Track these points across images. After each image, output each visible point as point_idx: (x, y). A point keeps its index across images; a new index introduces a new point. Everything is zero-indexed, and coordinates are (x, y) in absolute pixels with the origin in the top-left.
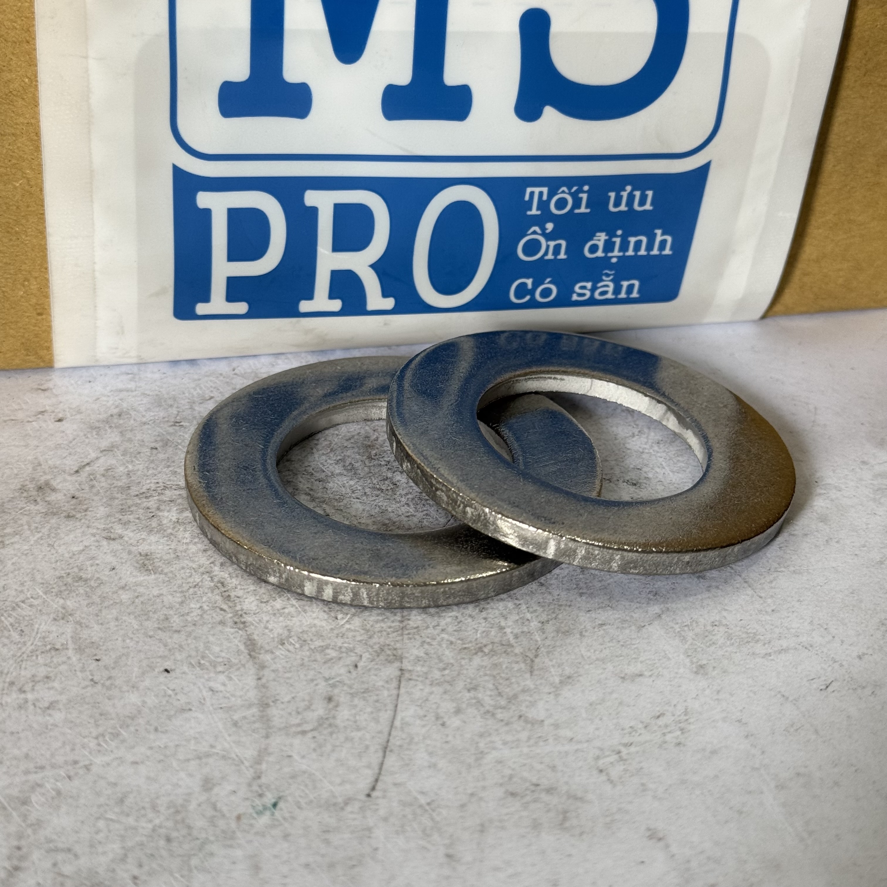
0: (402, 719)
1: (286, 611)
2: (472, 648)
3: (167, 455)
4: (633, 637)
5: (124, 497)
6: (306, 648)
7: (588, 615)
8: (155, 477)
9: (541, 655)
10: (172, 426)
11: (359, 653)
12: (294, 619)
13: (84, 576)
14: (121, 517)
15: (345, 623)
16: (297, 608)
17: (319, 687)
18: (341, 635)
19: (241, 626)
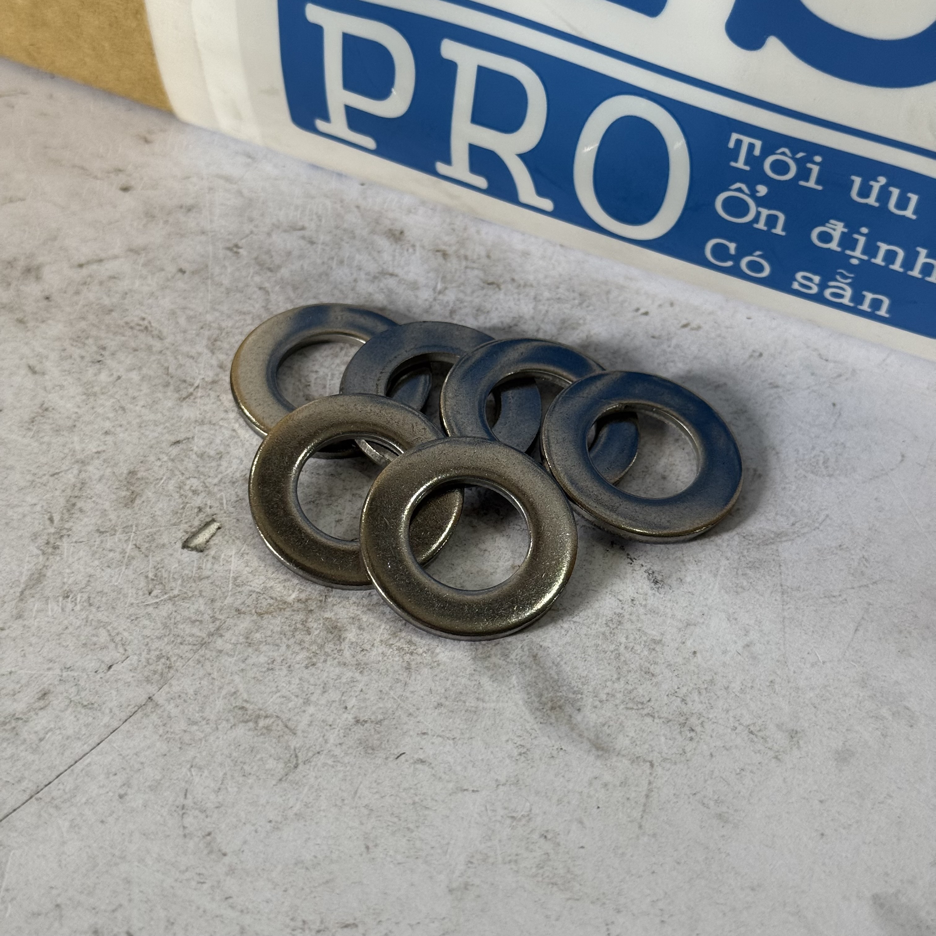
0: (89, 764)
1: (111, 555)
2: (249, 712)
3: (186, 286)
4: (437, 798)
5: (96, 321)
6: (84, 614)
7: (419, 738)
8: (148, 311)
9: (313, 764)
10: (228, 248)
11: (130, 652)
12: (109, 570)
14: (68, 346)
15: (152, 604)
16: (123, 557)
17: (50, 673)
18: (133, 618)
19: (50, 550)
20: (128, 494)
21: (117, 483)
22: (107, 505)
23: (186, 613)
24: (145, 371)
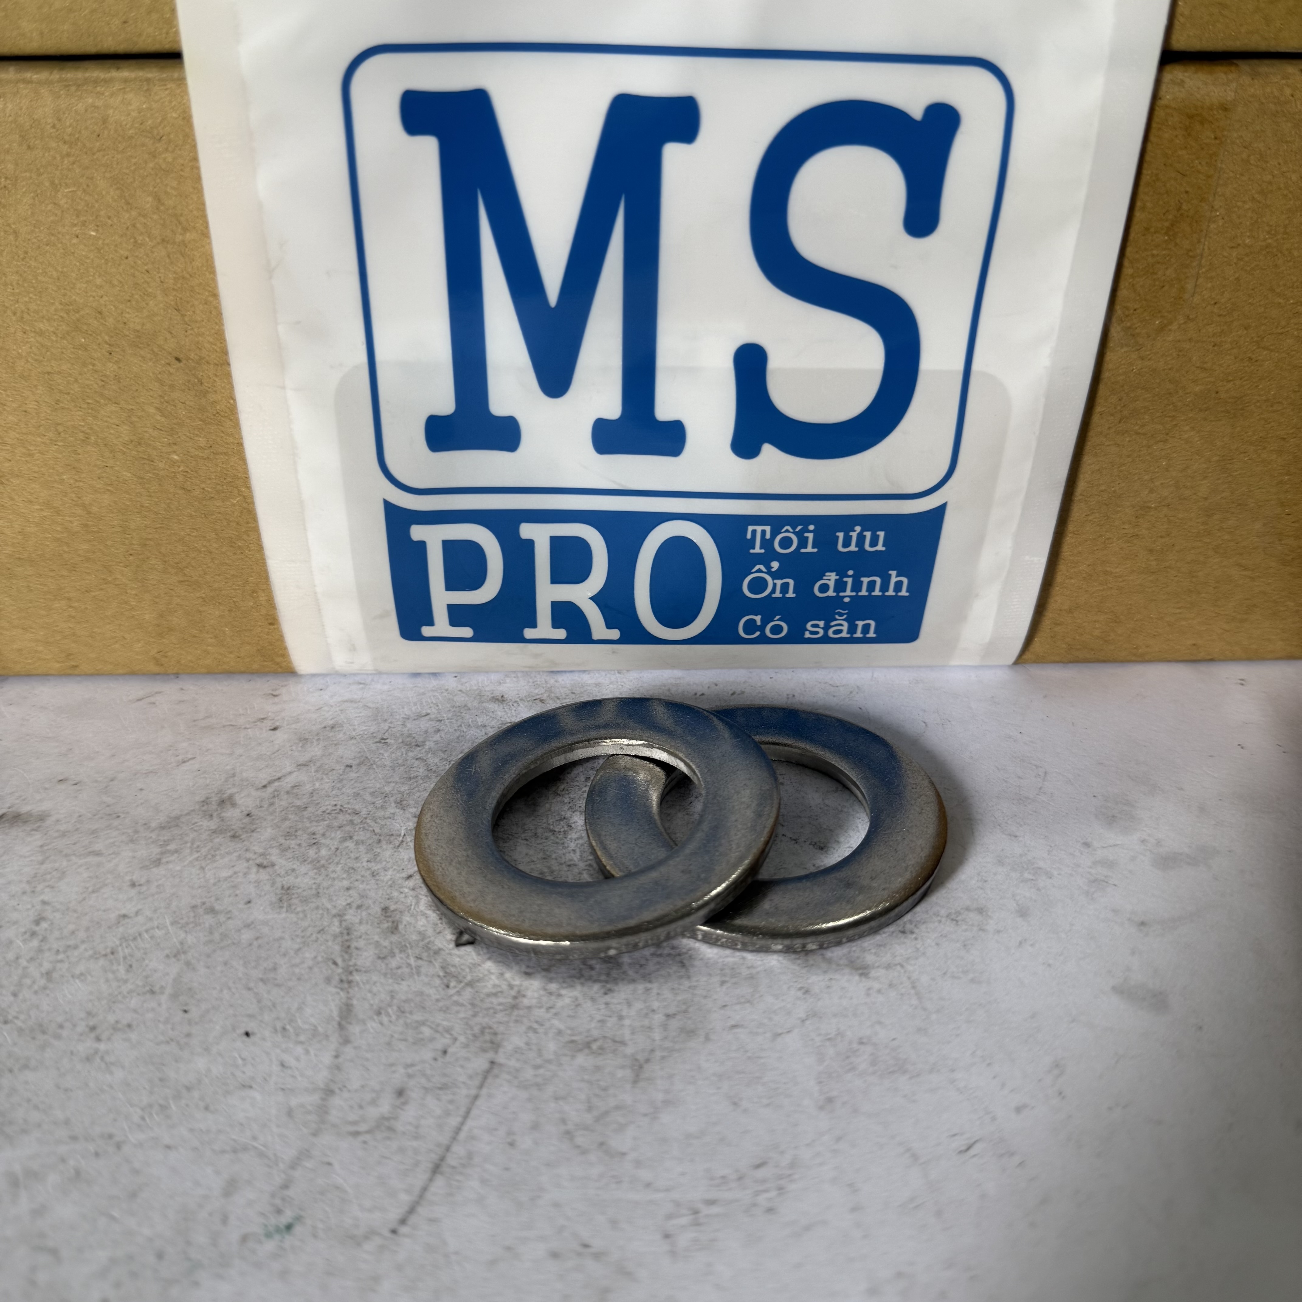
0: (469, 1130)
1: (399, 971)
2: (580, 1042)
3: (358, 775)
4: (764, 1048)
5: (297, 818)
6: (401, 1021)
8: (336, 799)
9: (653, 1060)
10: (376, 742)
11: (455, 1035)
12: (404, 983)
13: (217, 907)
14: (283, 841)
15: (454, 994)
17: (396, 1075)
18: (444, 1009)
19: (346, 985)
20: (390, 924)
21: (376, 920)
22: (376, 938)
23: (486, 991)
24: (355, 838)
